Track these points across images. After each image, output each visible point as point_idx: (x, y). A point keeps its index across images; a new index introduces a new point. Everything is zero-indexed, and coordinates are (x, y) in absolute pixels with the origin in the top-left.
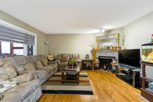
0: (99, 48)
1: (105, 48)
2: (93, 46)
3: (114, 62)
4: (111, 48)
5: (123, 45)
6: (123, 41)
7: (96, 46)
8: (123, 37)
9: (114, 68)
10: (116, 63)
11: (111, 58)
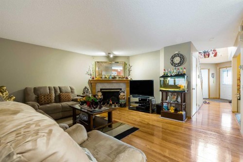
0: (101, 78)
1: (111, 77)
2: (91, 75)
3: (122, 94)
4: (117, 79)
5: (129, 75)
6: (129, 71)
7: (97, 75)
8: (129, 67)
9: (122, 101)
10: (124, 96)
11: (119, 90)
